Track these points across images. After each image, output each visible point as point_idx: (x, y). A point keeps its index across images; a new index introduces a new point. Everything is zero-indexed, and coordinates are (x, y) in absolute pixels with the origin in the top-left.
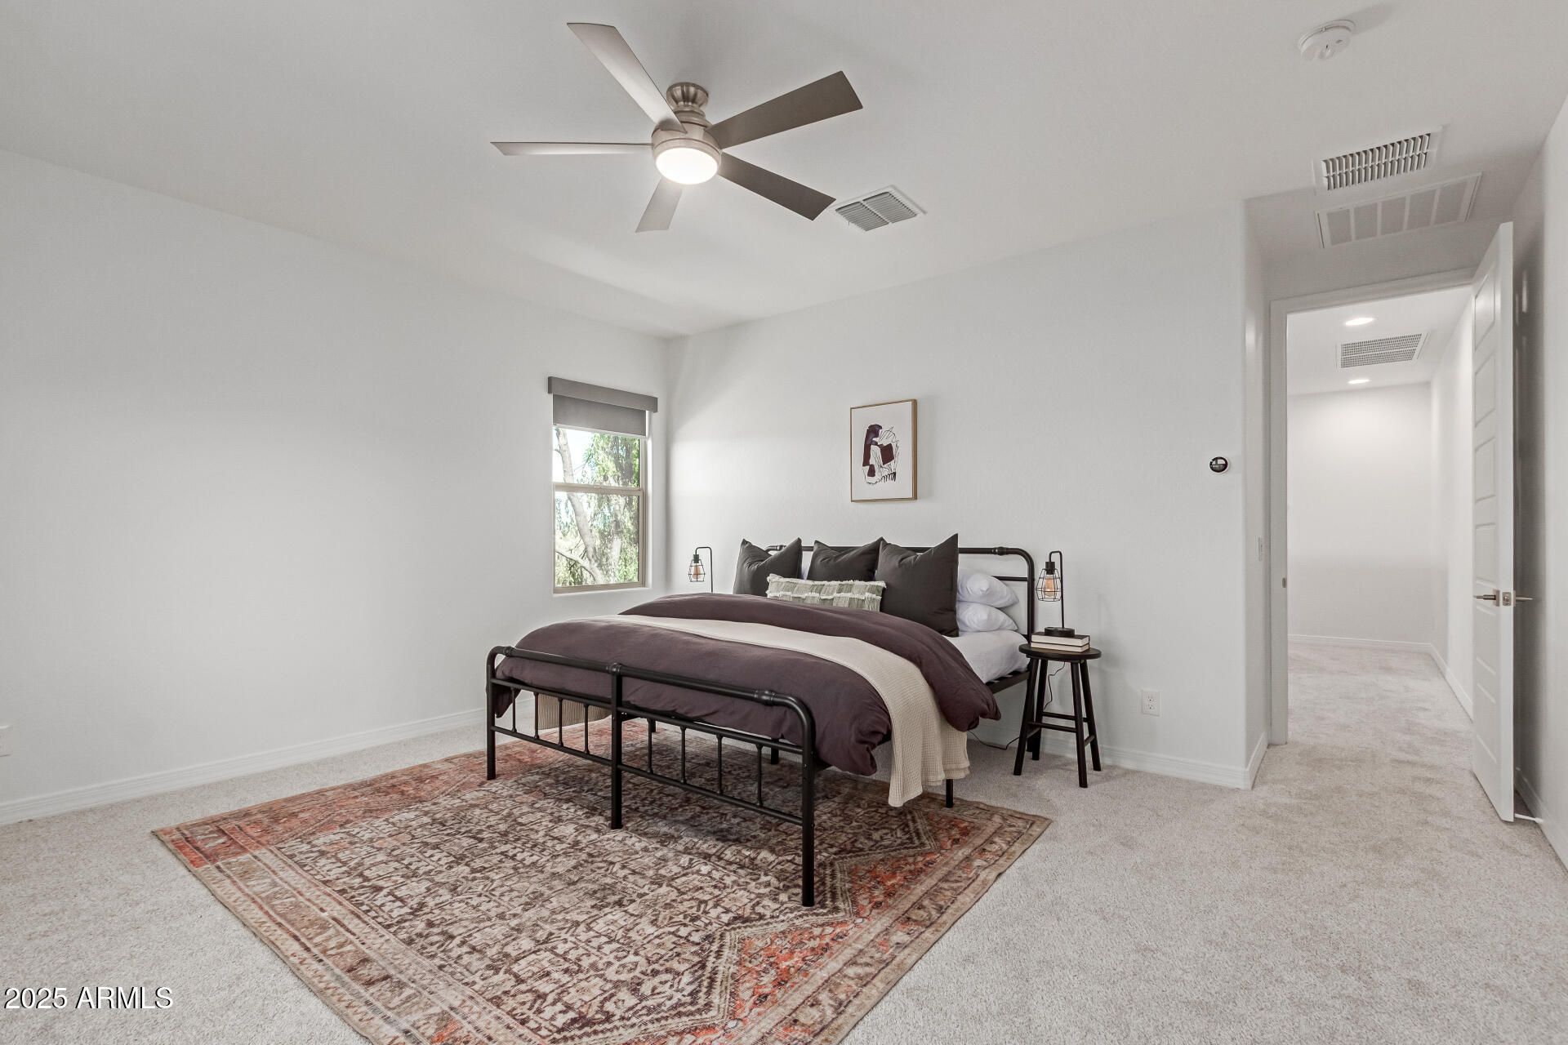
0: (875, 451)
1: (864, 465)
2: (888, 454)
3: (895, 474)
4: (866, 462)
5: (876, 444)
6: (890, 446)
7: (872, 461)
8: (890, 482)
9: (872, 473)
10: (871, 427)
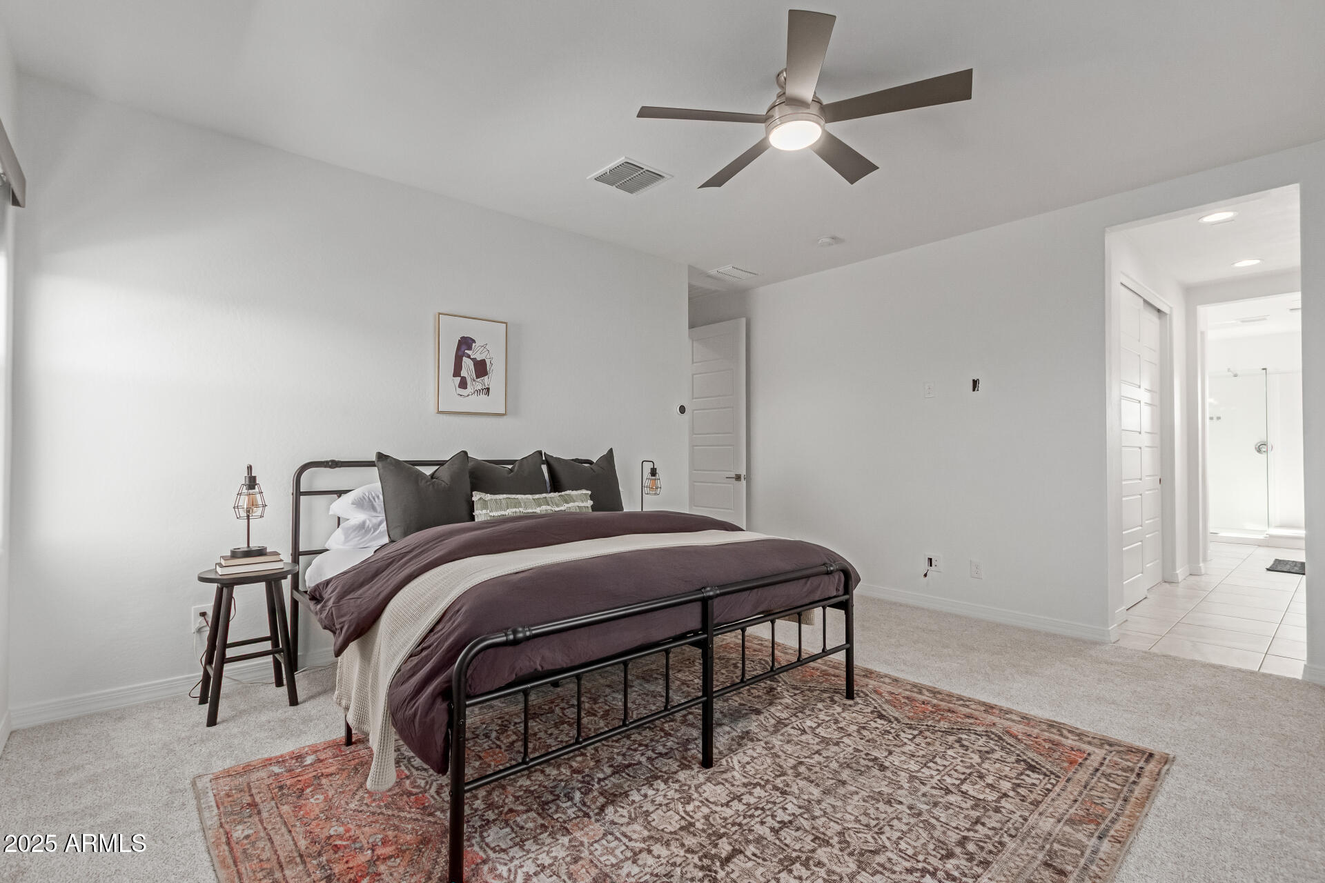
0: (467, 365)
1: (454, 376)
2: (481, 369)
3: (488, 389)
4: (457, 372)
5: (469, 356)
6: (483, 362)
7: (464, 373)
8: (483, 397)
9: (463, 385)
10: (462, 338)
